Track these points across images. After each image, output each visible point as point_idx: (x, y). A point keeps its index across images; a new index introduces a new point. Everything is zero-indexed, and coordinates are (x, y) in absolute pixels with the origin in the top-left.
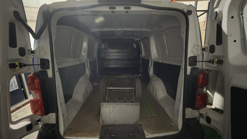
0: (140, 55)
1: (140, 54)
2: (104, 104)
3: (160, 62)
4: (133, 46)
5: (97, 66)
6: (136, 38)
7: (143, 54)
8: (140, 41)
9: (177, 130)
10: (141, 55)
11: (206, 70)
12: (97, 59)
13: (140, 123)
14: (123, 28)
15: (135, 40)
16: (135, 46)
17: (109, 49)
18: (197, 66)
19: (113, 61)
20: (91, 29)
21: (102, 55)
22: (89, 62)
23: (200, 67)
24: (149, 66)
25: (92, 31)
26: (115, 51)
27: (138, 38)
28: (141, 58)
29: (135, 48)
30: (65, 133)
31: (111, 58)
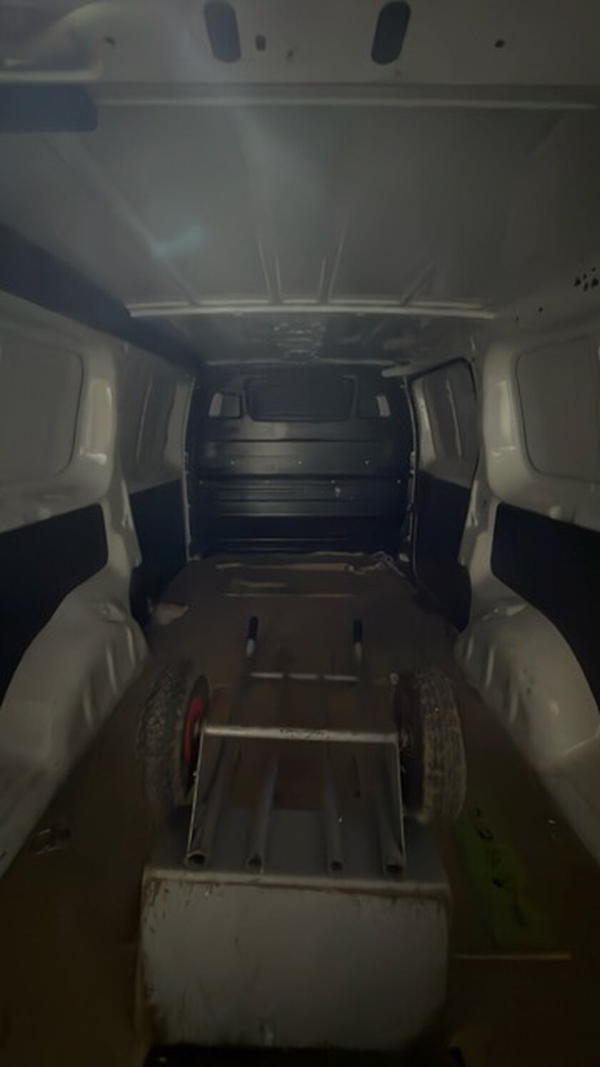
0: (407, 456)
1: (412, 449)
2: (170, 878)
3: (554, 513)
4: (376, 405)
6: (391, 363)
7: (428, 450)
8: (412, 379)
12: (185, 473)
14: (323, 301)
15: (386, 374)
16: (384, 407)
17: (248, 420)
19: (267, 482)
20: (128, 306)
21: (211, 452)
24: (469, 523)
28: (413, 472)
29: (384, 419)
31: (258, 467)
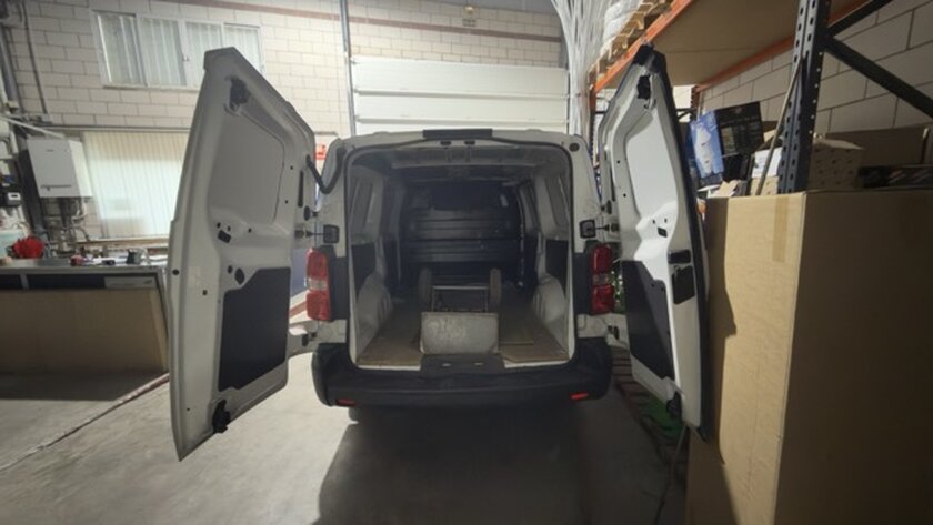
0: (519, 227)
1: (521, 224)
2: (428, 314)
3: (557, 238)
4: (500, 202)
5: (399, 258)
6: (507, 179)
7: (529, 224)
9: (567, 358)
10: (522, 226)
11: (610, 243)
13: (496, 350)
15: (505, 184)
16: (505, 202)
17: (432, 210)
18: (596, 238)
21: (412, 227)
23: (601, 240)
26: (450, 214)
27: (513, 179)
28: (522, 236)
29: (505, 208)
30: (357, 360)
31: (436, 234)
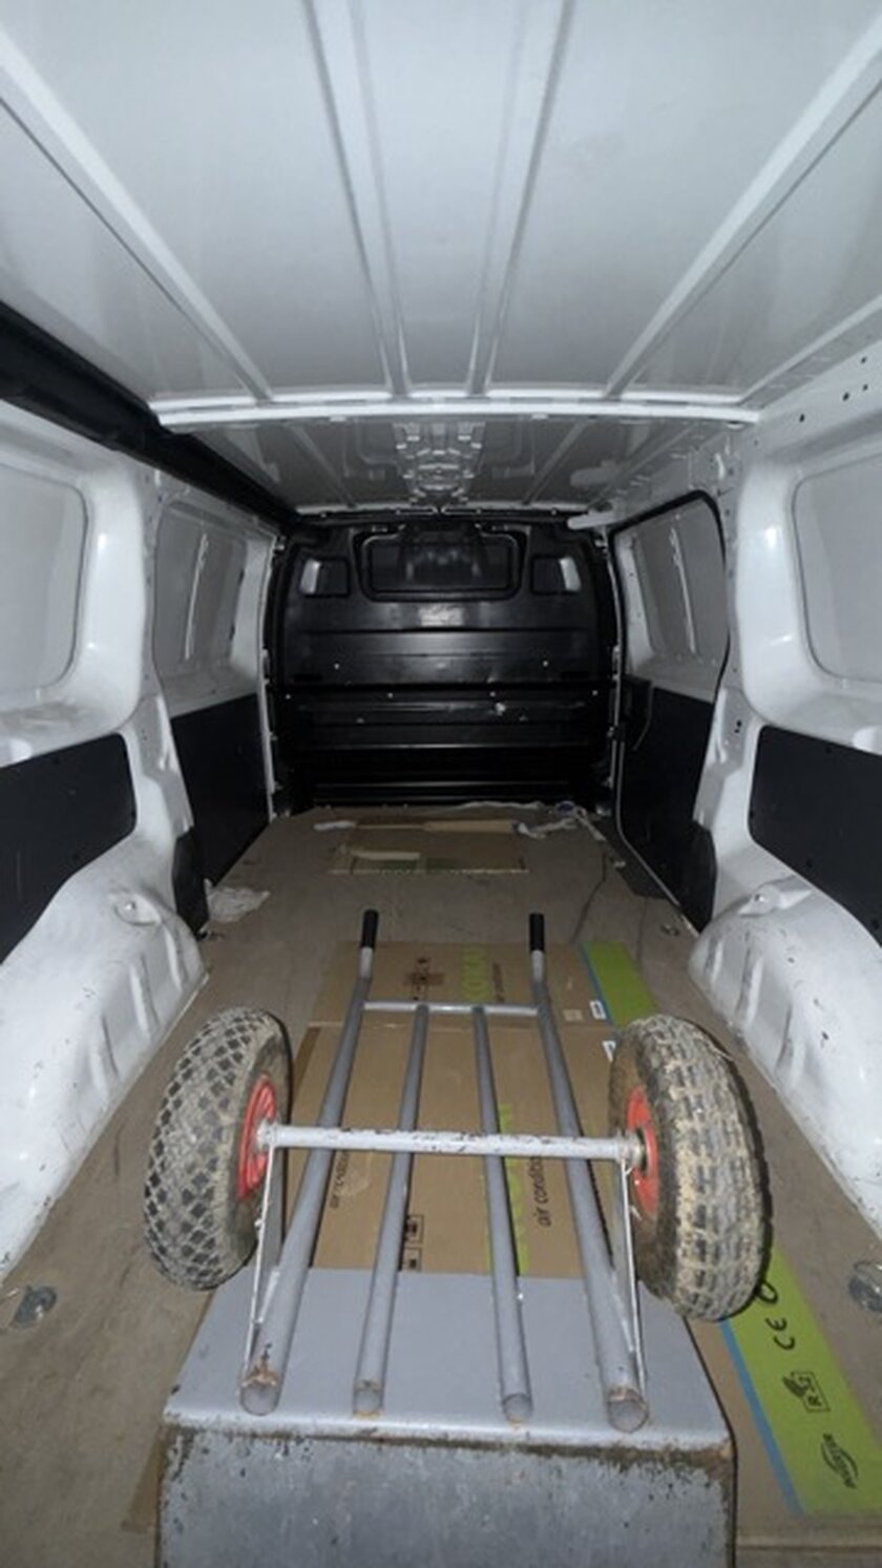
0: (608, 652)
1: (615, 643)
4: (558, 572)
5: (267, 736)
6: (582, 507)
8: (615, 530)
10: (617, 649)
12: (264, 682)
14: (477, 392)
15: (574, 524)
16: (570, 575)
19: (391, 695)
20: (154, 406)
22: (176, 723)
24: (710, 757)
25: (164, 420)
27: (602, 507)
28: (617, 677)
29: (570, 593)
